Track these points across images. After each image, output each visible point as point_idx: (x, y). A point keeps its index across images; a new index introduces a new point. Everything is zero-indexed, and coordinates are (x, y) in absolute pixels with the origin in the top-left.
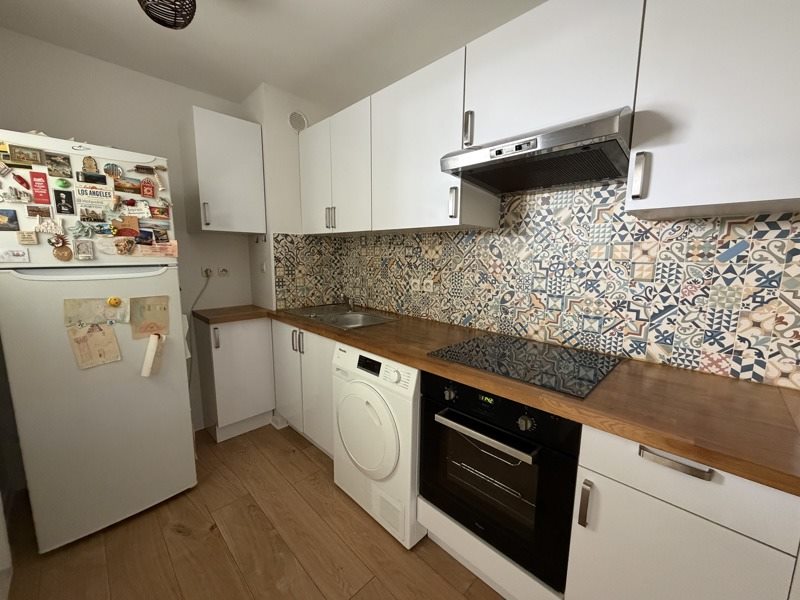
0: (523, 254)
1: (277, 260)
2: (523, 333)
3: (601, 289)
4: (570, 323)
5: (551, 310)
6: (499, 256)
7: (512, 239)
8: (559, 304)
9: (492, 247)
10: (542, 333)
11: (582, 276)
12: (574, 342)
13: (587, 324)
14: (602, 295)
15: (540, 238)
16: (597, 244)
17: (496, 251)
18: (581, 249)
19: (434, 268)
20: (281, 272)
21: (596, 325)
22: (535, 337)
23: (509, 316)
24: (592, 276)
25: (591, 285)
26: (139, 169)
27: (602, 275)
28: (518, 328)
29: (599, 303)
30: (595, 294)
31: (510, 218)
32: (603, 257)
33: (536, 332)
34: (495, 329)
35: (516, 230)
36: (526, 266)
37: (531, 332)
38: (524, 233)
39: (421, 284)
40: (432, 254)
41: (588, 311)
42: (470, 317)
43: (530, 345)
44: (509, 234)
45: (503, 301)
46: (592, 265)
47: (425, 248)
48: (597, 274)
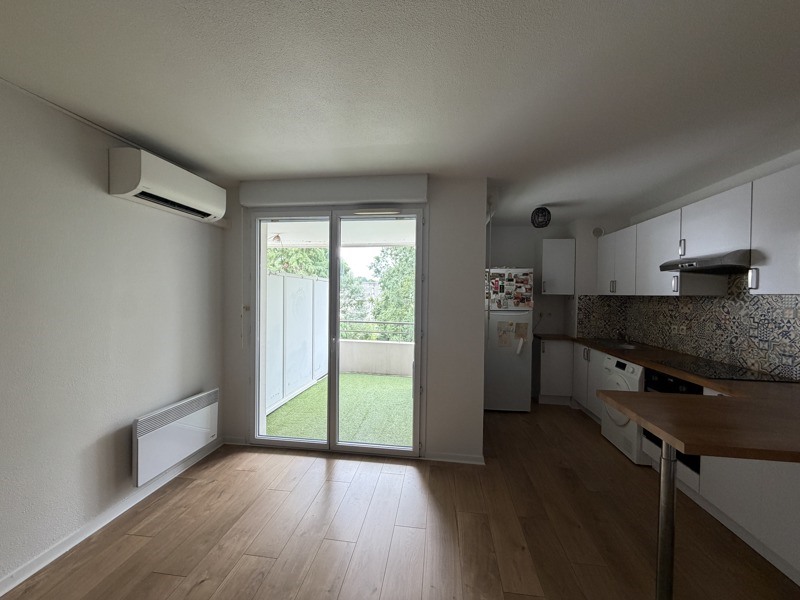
0: (743, 313)
1: (580, 309)
2: (745, 365)
3: (792, 337)
4: (774, 359)
5: (762, 350)
6: (728, 313)
7: (736, 302)
8: (766, 345)
9: (724, 307)
10: (756, 365)
11: (780, 328)
12: (777, 372)
13: (784, 361)
14: (792, 341)
15: (752, 303)
16: (787, 308)
17: (726, 310)
18: (778, 311)
19: (687, 319)
20: (581, 316)
21: (790, 361)
22: (752, 368)
23: (735, 353)
24: (785, 328)
25: (786, 334)
26: (524, 274)
27: (792, 328)
28: (741, 361)
29: (791, 346)
30: (788, 340)
31: (734, 289)
32: (792, 316)
33: (753, 365)
34: (726, 361)
35: (738, 297)
36: (745, 320)
37: (749, 364)
38: (743, 300)
39: (679, 329)
40: (686, 310)
41: (785, 351)
42: (710, 353)
43: (749, 373)
44: (734, 300)
45: (731, 342)
46: (786, 321)
47: (681, 306)
48: (789, 328)
